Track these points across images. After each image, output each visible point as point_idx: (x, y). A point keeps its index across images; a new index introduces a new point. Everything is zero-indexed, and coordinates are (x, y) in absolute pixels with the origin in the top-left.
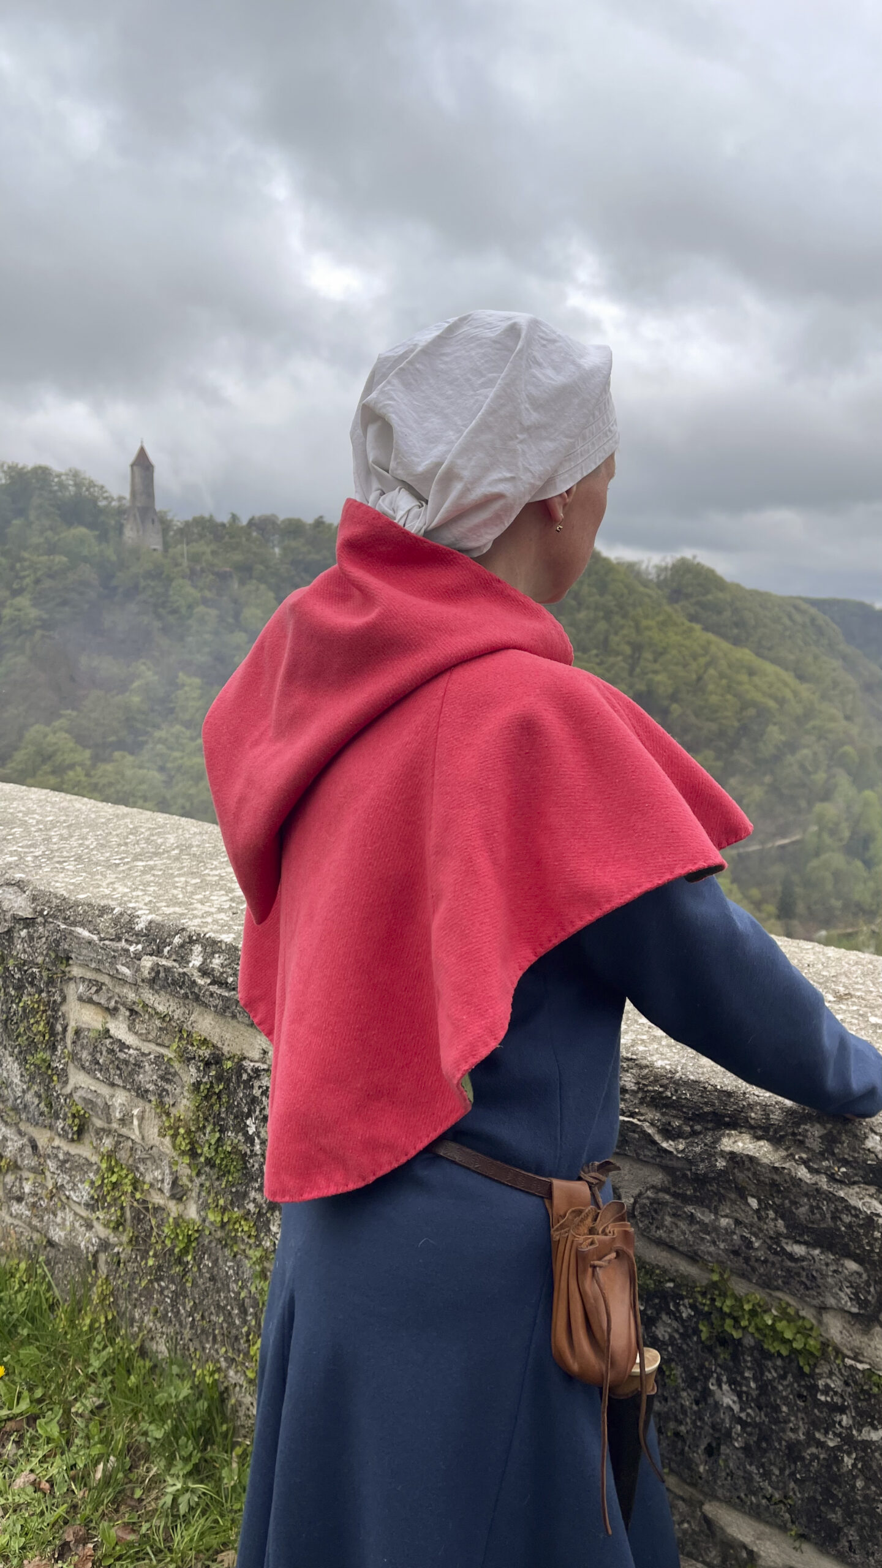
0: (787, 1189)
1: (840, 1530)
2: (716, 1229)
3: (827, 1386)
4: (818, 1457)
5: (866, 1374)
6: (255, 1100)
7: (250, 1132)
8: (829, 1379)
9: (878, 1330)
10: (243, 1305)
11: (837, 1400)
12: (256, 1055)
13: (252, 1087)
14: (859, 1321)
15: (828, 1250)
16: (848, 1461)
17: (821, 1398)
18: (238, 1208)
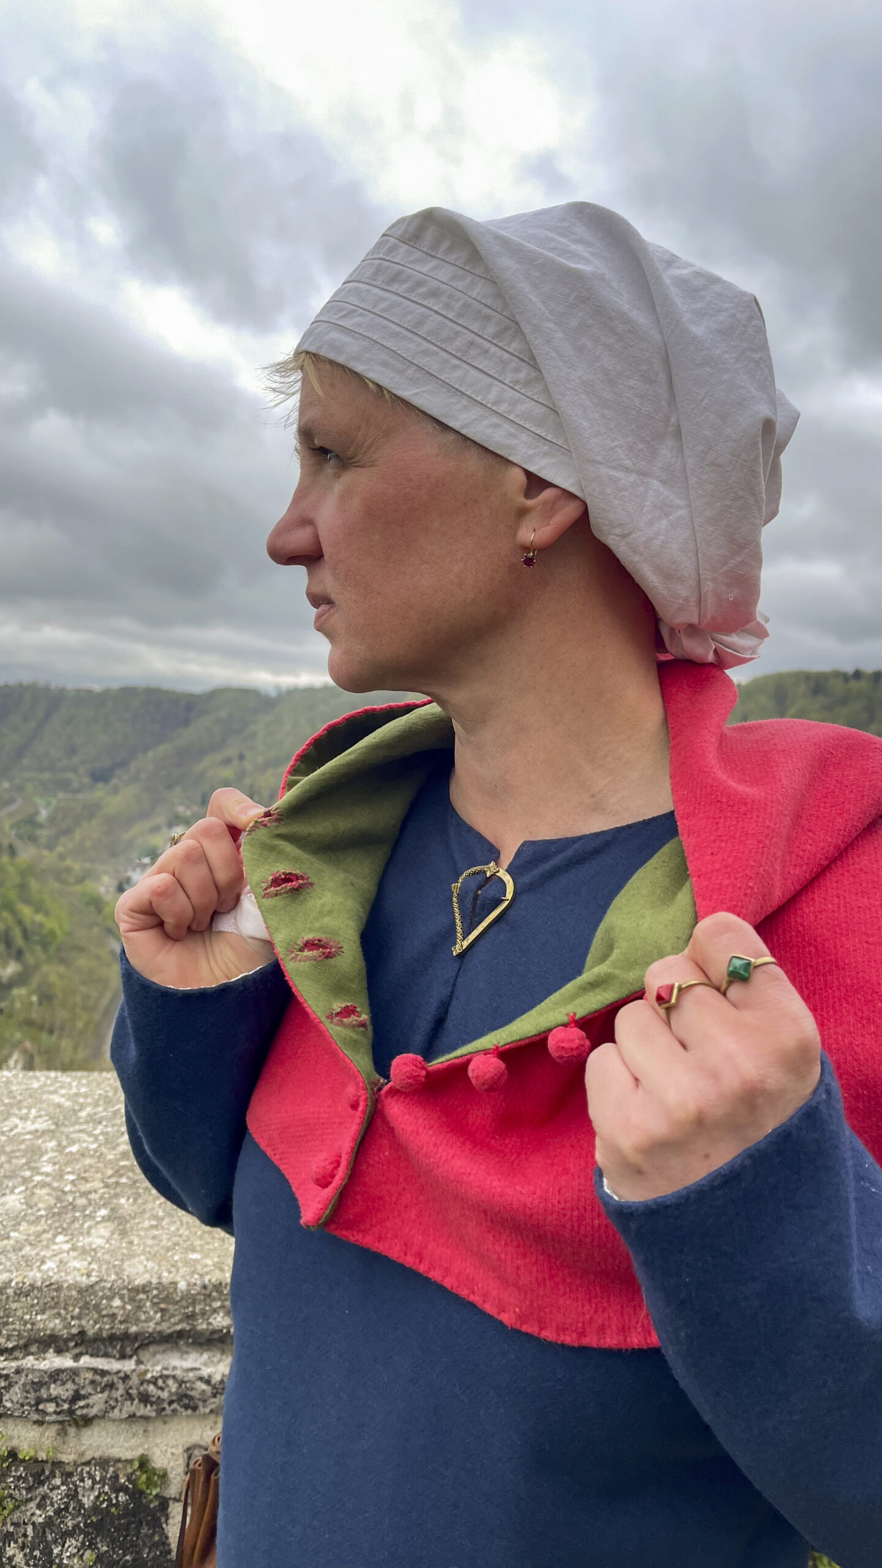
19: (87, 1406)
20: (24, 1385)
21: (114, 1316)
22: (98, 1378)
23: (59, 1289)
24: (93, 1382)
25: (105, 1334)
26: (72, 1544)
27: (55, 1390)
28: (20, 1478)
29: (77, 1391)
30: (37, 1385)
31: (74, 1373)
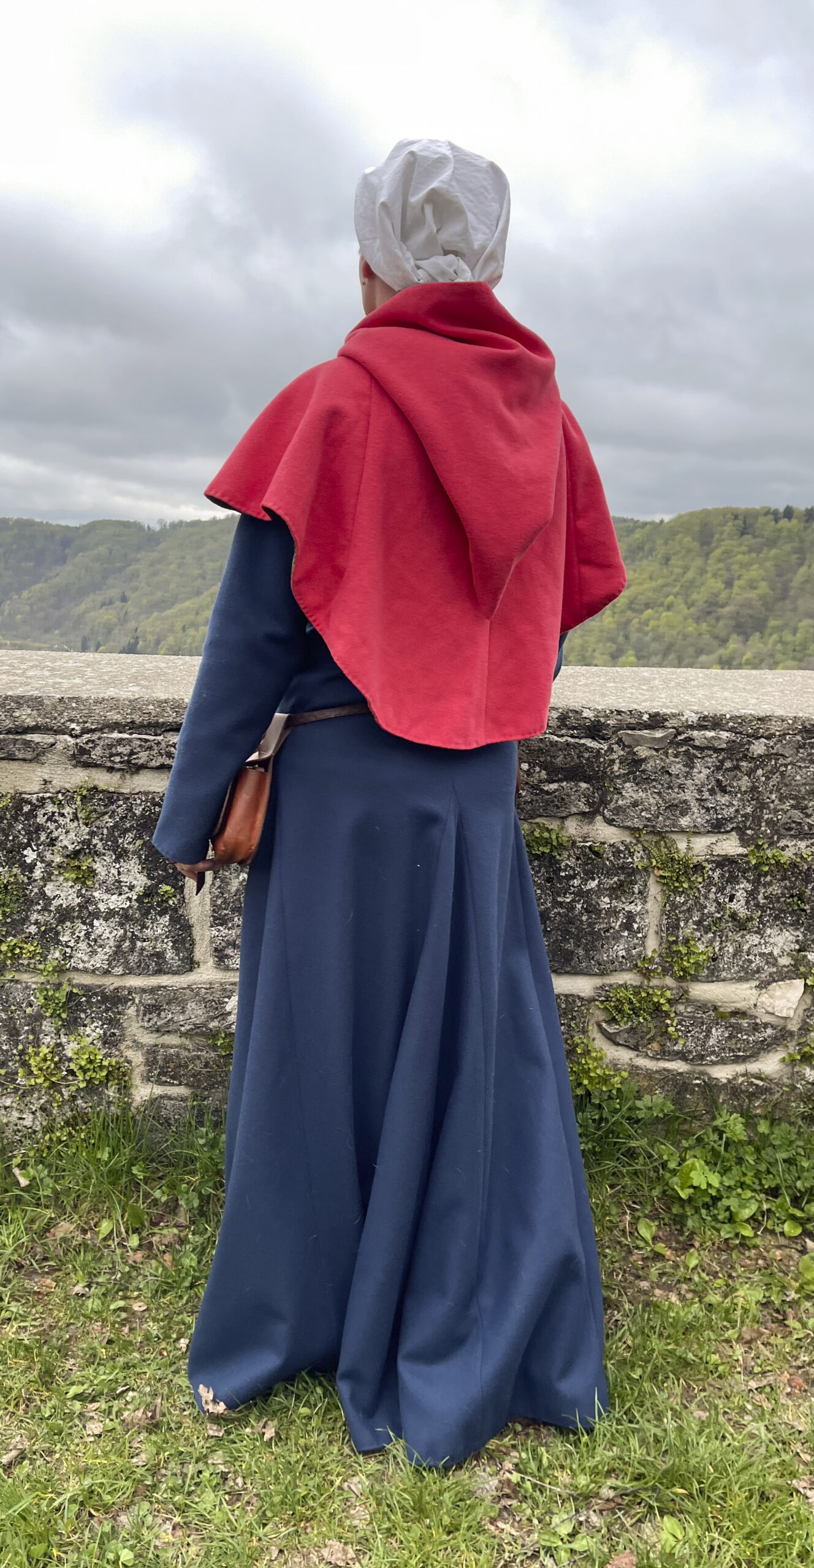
0: (549, 750)
3: (567, 865)
4: (559, 913)
5: (590, 847)
6: (39, 828)
7: (28, 861)
8: (568, 861)
9: (599, 818)
10: (15, 1028)
11: (571, 872)
12: (36, 787)
13: (36, 816)
14: (587, 817)
15: (571, 780)
16: (579, 906)
17: (563, 874)
18: (14, 936)
19: (138, 758)
20: (103, 746)
21: (150, 713)
22: (143, 743)
23: (118, 700)
24: (140, 746)
25: (145, 722)
26: (130, 836)
27: (120, 749)
28: (100, 799)
29: (131, 750)
30: (110, 746)
31: (130, 741)
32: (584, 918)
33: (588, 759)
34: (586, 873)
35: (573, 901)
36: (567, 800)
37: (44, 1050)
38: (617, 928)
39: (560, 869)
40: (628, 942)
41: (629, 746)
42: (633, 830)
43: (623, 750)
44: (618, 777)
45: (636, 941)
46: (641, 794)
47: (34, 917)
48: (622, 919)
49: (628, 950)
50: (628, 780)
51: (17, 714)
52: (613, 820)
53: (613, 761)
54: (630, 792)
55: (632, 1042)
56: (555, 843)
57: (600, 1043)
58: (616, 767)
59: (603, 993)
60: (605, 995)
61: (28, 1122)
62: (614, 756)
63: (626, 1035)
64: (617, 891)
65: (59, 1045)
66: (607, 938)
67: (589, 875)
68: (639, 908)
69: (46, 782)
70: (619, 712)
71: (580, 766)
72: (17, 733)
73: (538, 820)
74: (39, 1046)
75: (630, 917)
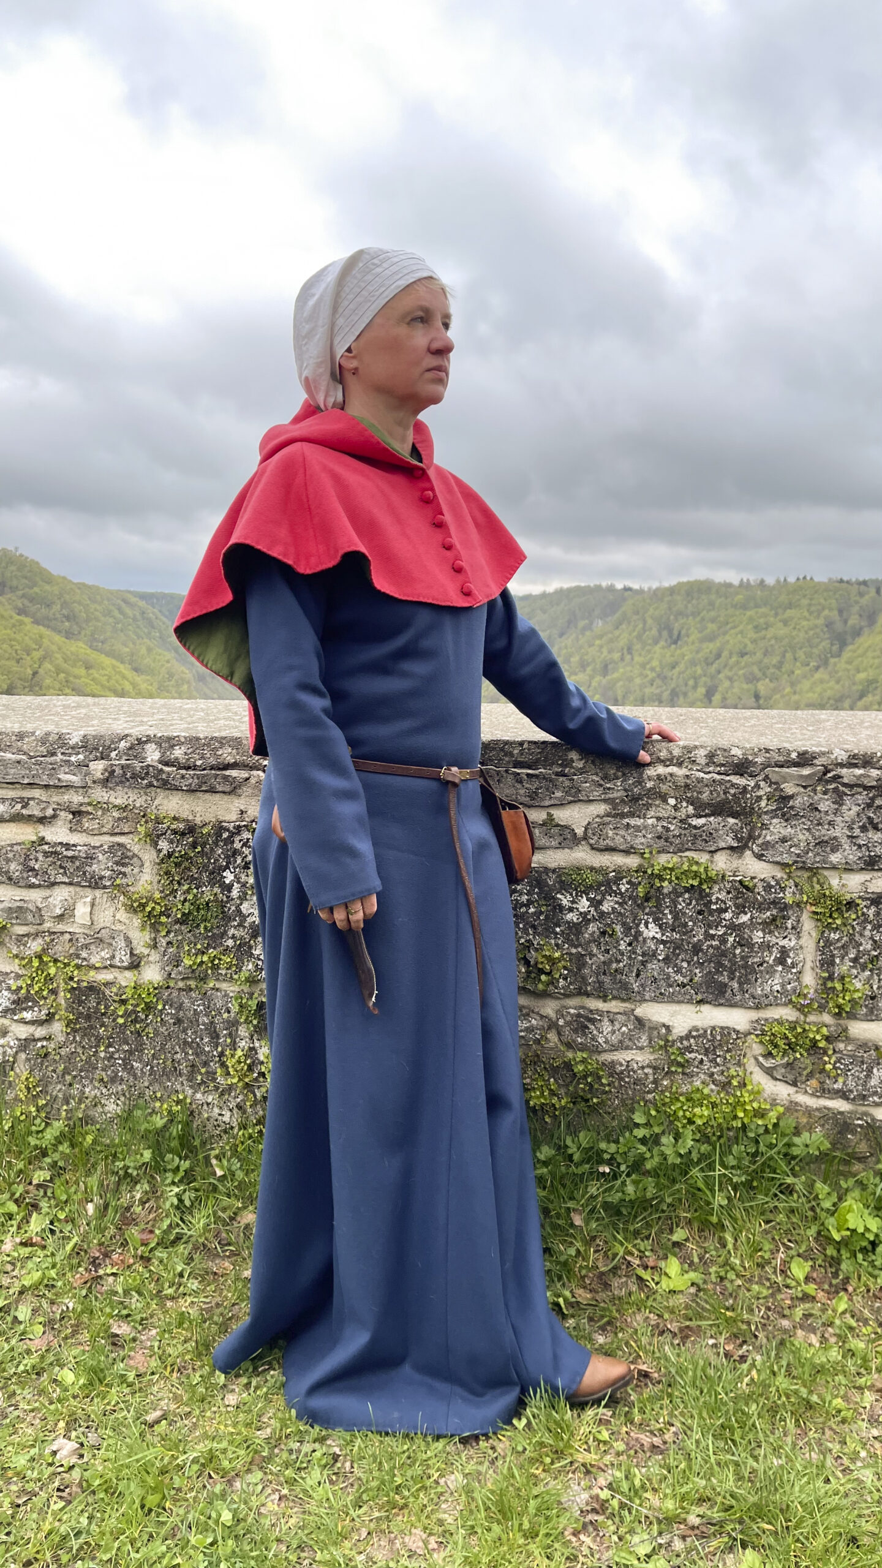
0: (695, 786)
1: (726, 985)
2: (645, 827)
3: (718, 898)
4: (711, 946)
5: (740, 882)
6: (236, 852)
7: (227, 882)
8: (718, 894)
9: (748, 853)
10: (215, 1031)
11: (723, 906)
12: (233, 816)
13: (233, 842)
14: (737, 850)
15: (719, 815)
16: (731, 939)
17: (714, 907)
18: (214, 948)
32: (738, 951)
33: (734, 795)
34: (737, 906)
35: (725, 934)
36: (714, 835)
37: (239, 1053)
38: (771, 962)
39: (710, 902)
40: (782, 977)
41: (776, 783)
42: (784, 866)
43: (770, 786)
44: (766, 813)
45: (790, 976)
46: (789, 830)
47: (232, 932)
48: (776, 953)
49: (783, 985)
50: (776, 816)
51: (220, 753)
52: (763, 855)
53: (760, 798)
54: (777, 829)
55: (790, 1077)
56: (704, 876)
57: (759, 1078)
58: (763, 803)
59: (759, 1027)
60: (761, 1030)
61: (226, 1119)
62: (761, 793)
63: (783, 1070)
64: (771, 925)
65: (252, 1049)
66: (761, 972)
67: (741, 909)
68: (792, 944)
69: (242, 812)
70: (767, 751)
71: (726, 802)
72: (219, 769)
73: (687, 854)
74: (235, 1050)
75: (784, 952)
